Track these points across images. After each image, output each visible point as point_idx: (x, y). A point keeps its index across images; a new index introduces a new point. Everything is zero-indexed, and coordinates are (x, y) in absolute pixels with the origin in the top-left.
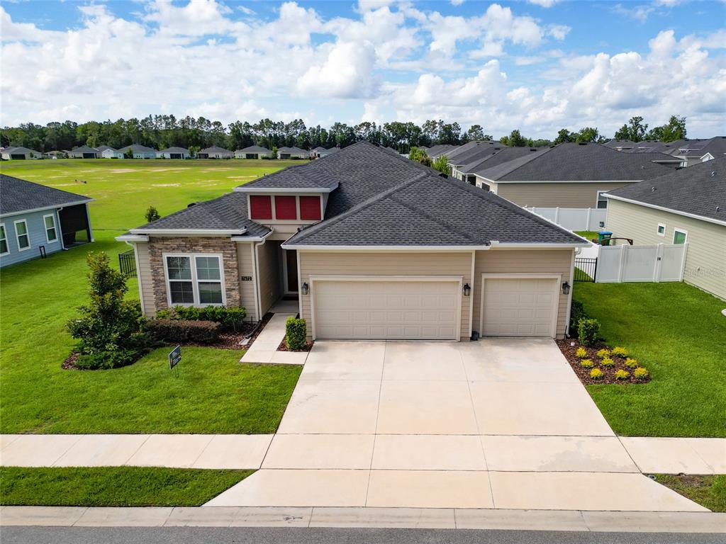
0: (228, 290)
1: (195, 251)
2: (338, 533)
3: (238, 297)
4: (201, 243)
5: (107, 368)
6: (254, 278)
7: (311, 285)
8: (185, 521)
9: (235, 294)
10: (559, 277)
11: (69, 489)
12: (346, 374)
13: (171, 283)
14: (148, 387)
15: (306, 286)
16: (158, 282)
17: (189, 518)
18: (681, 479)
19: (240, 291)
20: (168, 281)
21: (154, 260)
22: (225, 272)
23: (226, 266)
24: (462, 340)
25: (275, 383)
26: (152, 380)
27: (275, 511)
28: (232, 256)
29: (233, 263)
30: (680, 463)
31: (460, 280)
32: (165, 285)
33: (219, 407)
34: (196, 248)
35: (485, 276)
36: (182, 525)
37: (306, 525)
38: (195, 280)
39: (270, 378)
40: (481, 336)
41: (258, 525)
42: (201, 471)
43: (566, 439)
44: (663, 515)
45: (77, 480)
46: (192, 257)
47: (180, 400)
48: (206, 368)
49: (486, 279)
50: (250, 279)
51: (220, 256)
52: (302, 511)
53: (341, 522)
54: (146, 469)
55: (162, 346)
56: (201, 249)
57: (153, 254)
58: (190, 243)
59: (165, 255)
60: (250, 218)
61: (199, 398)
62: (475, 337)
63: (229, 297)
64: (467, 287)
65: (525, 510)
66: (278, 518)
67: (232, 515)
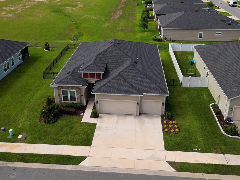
0: (77, 98)
1: (69, 89)
2: (104, 173)
3: (80, 100)
4: (71, 87)
5: (50, 123)
6: (84, 95)
7: (99, 101)
8: (75, 169)
9: (79, 99)
10: (161, 101)
11: (52, 160)
12: (107, 127)
13: (63, 96)
14: (61, 131)
15: (97, 102)
16: (60, 96)
17: (76, 168)
18: (173, 163)
19: (80, 98)
20: (62, 96)
21: (59, 91)
22: (77, 94)
23: (77, 93)
24: (137, 115)
25: (90, 130)
26: (62, 128)
27: (92, 167)
28: (79, 91)
29: (79, 92)
30: (175, 159)
31: (136, 101)
32: (61, 97)
33: (78, 138)
34: (70, 88)
35: (143, 100)
36: (75, 170)
37: (98, 171)
38: (69, 96)
39: (89, 128)
40: (142, 114)
41: (89, 170)
42: (77, 156)
43: (153, 151)
44: (166, 172)
45: (53, 158)
46: (69, 91)
47: (69, 135)
48: (74, 124)
49: (143, 101)
50: (83, 95)
51: (75, 90)
52: (97, 168)
53: (104, 170)
54: (66, 156)
55: (62, 115)
56: (71, 89)
57: (59, 89)
58: (68, 88)
59: (62, 90)
60: (83, 78)
61: (73, 134)
62: (140, 114)
63: (77, 100)
64: (138, 104)
65: (140, 169)
66: (92, 169)
67: (84, 168)
